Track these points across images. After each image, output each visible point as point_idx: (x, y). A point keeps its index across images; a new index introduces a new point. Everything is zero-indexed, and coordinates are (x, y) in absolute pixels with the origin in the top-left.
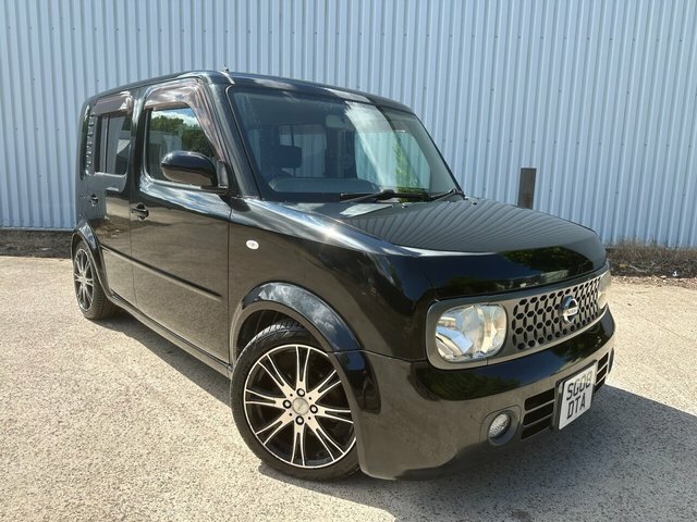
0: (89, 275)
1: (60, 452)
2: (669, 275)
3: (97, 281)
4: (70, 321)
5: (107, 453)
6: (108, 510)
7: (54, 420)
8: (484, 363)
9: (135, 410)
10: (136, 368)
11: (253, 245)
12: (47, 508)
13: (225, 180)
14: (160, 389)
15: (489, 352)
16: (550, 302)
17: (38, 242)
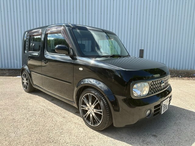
0: (27, 80)
1: (30, 126)
2: (179, 77)
3: (30, 81)
4: (21, 93)
5: (43, 126)
6: (48, 140)
7: (26, 118)
8: (144, 97)
9: (47, 115)
10: (44, 104)
11: (81, 69)
12: (31, 140)
13: (72, 52)
14: (52, 109)
15: (145, 94)
16: (157, 82)
17: (5, 72)
